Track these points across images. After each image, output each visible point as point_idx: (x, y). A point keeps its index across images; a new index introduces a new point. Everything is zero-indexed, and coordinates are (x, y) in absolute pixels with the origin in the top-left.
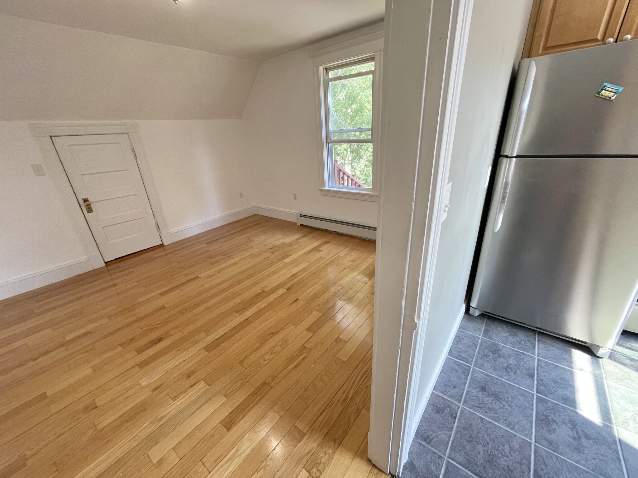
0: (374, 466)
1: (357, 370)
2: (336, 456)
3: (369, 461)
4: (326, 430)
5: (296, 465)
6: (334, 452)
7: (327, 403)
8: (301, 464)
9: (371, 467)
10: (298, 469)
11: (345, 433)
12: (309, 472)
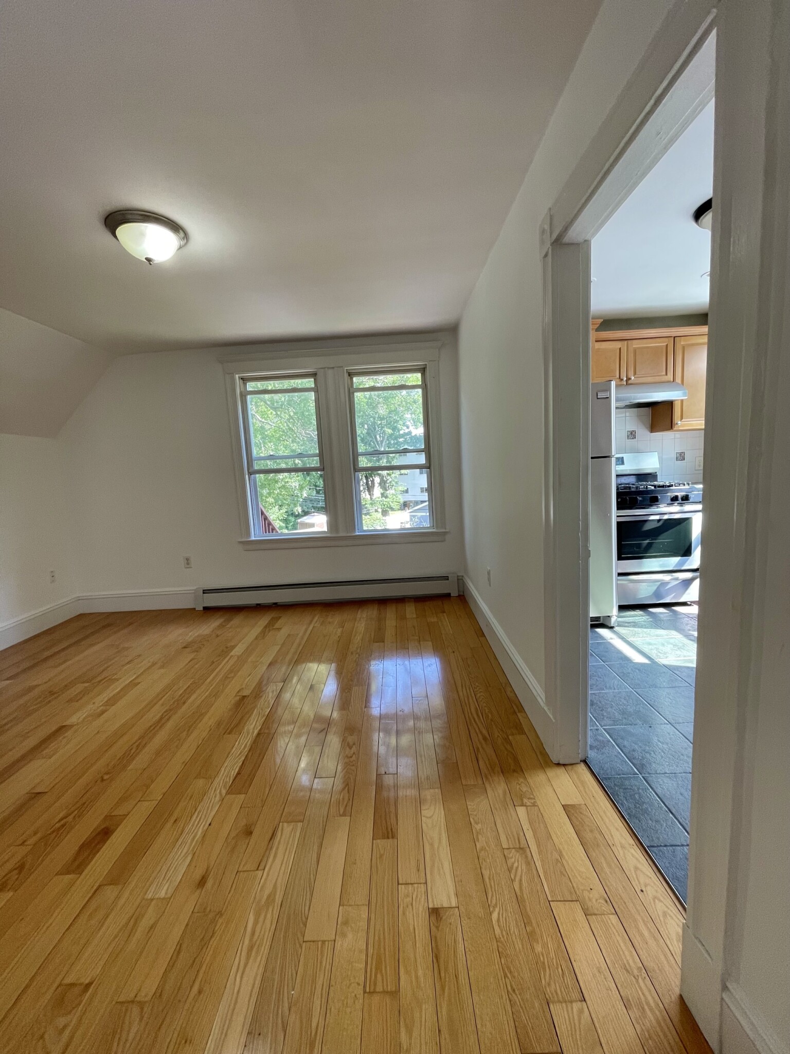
0: (564, 765)
1: (466, 713)
2: (530, 780)
3: (558, 764)
4: (498, 769)
5: (506, 809)
6: (525, 778)
7: (472, 751)
8: (509, 804)
9: (563, 767)
10: (512, 810)
11: (516, 760)
12: (522, 805)
